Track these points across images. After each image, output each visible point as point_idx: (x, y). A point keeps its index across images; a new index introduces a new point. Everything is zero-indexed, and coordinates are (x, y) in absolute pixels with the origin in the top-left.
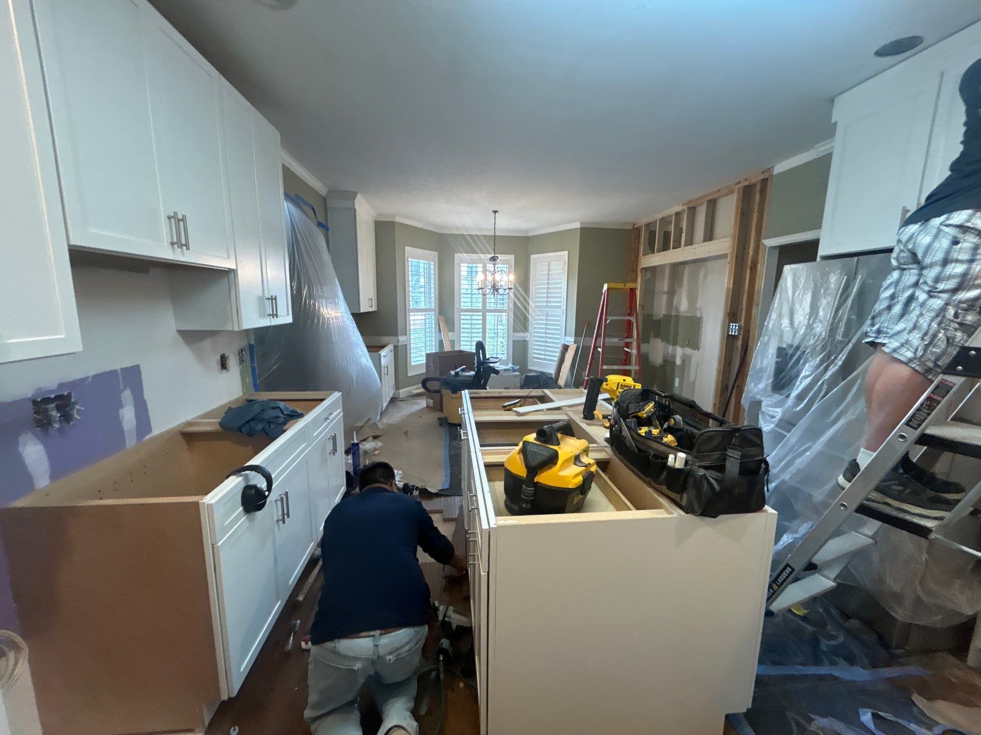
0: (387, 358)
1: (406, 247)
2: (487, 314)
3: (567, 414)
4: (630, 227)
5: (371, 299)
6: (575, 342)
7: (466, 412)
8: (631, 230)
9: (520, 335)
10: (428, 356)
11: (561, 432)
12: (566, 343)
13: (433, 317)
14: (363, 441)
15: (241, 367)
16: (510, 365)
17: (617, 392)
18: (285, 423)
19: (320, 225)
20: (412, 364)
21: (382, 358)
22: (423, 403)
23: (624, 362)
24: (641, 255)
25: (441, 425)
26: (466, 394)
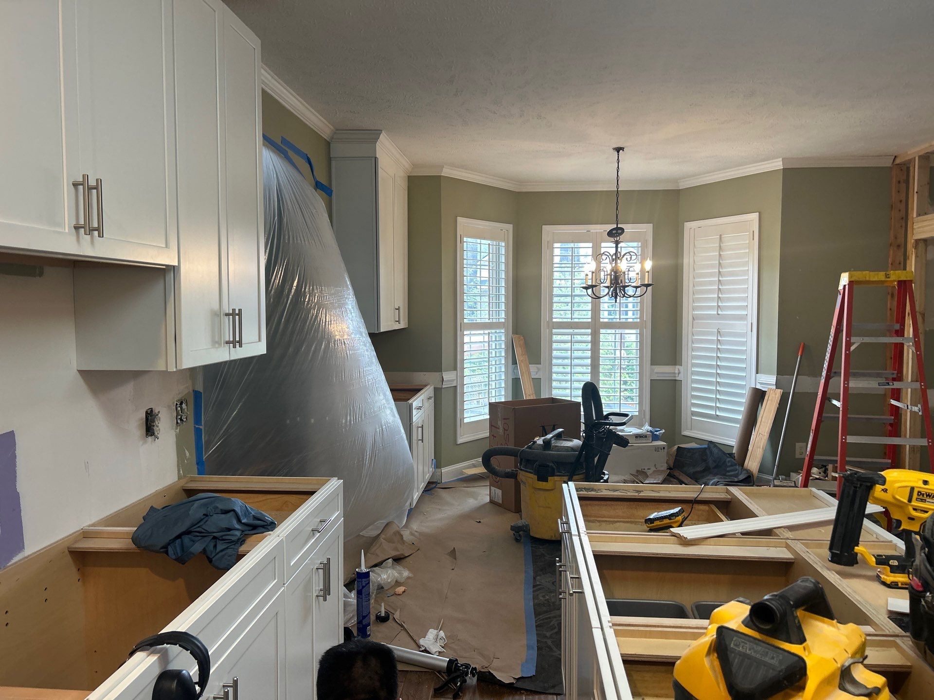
0: (421, 411)
1: (459, 218)
2: (602, 331)
3: (788, 547)
4: (888, 163)
5: (398, 309)
6: (778, 386)
7: (574, 531)
8: (890, 167)
9: (664, 371)
10: (493, 407)
11: (803, 608)
12: (759, 387)
13: (503, 338)
14: (376, 566)
15: (178, 431)
16: (647, 427)
17: (911, 508)
18: (241, 541)
19: (318, 186)
20: (466, 421)
21: (414, 412)
22: (483, 494)
23: (890, 428)
24: (915, 215)
25: (517, 540)
26: (570, 490)
